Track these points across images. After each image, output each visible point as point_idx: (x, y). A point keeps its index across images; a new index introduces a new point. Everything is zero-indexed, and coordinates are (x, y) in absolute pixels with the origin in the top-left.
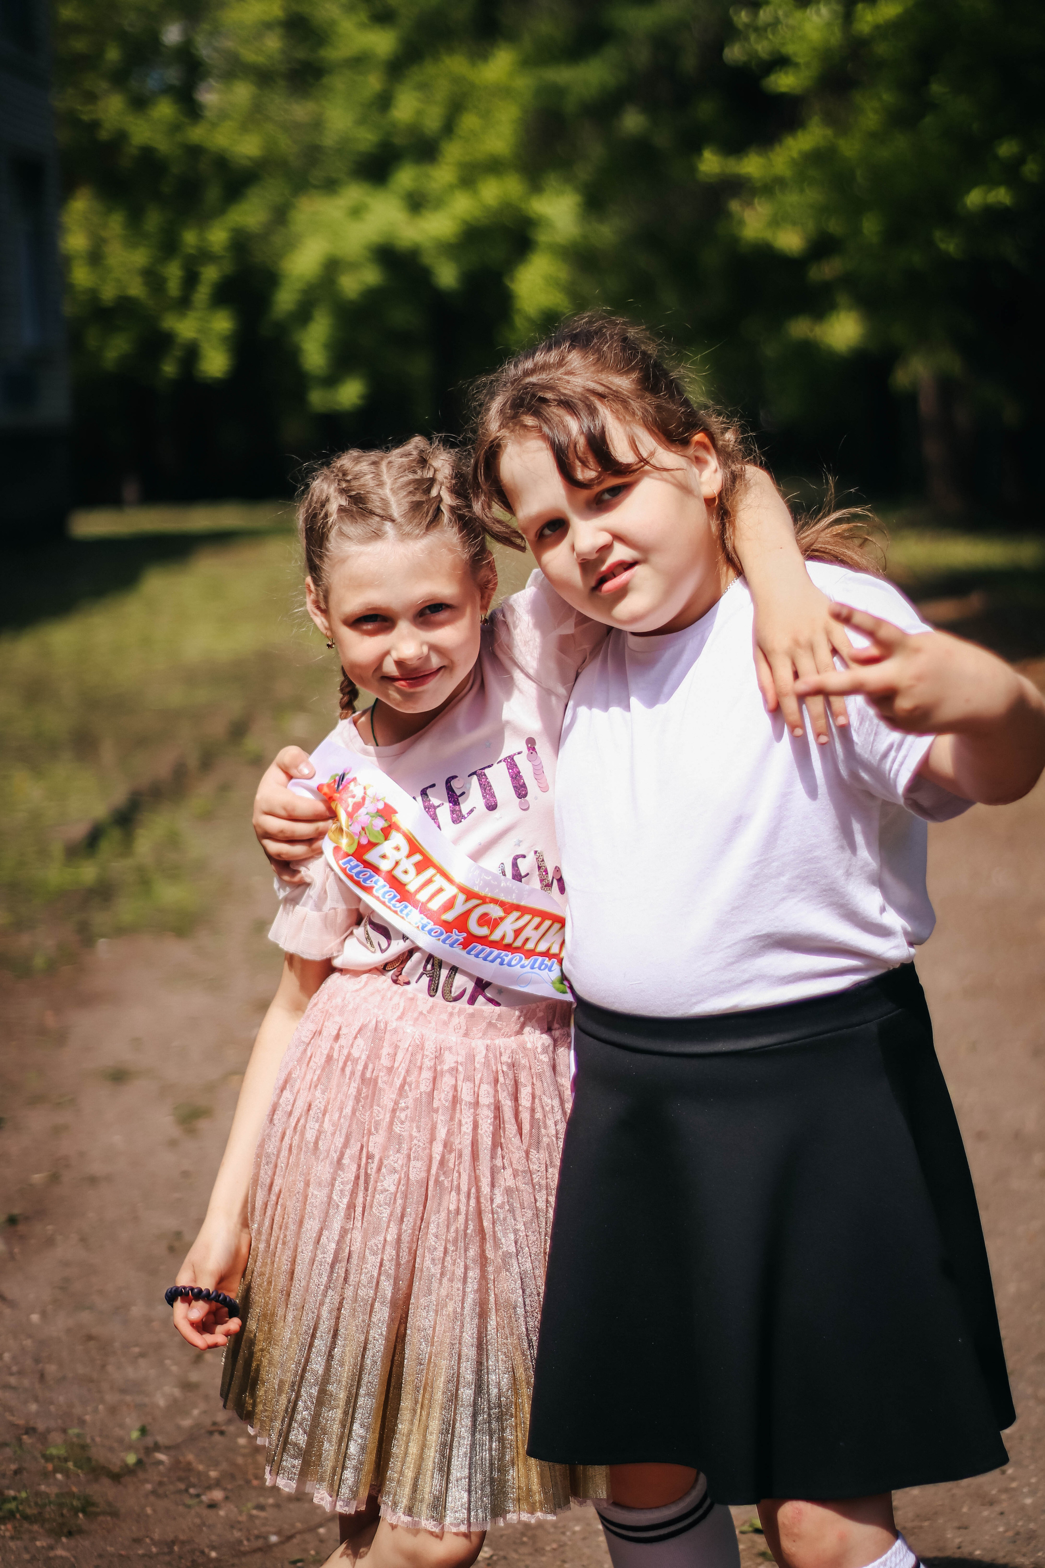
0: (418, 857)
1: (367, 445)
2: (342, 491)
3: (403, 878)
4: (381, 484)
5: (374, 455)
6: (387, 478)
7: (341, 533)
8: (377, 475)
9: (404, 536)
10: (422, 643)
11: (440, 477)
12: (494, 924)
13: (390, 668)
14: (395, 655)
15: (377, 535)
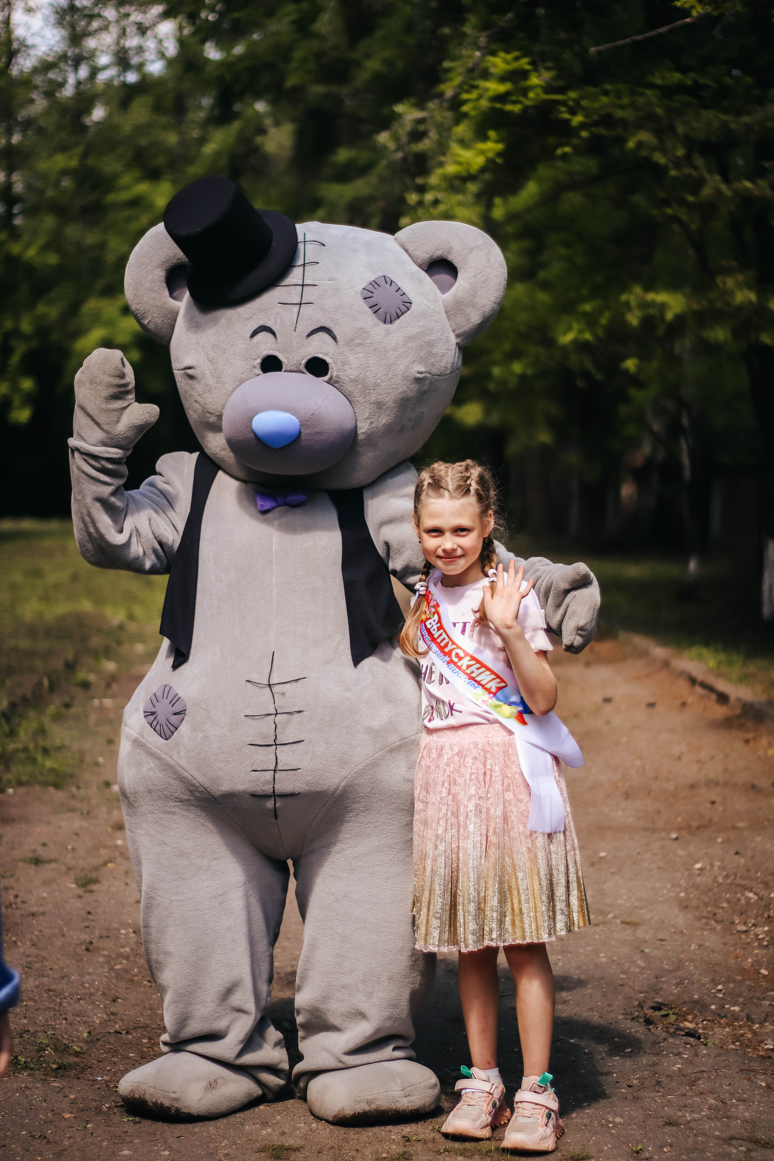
0: (439, 625)
1: (445, 461)
2: (431, 477)
3: (433, 632)
4: (448, 476)
5: (448, 465)
6: (450, 474)
7: (427, 494)
8: (447, 472)
9: (452, 497)
10: (455, 543)
11: (473, 477)
12: (460, 659)
13: (440, 552)
14: (442, 547)
15: (441, 496)
